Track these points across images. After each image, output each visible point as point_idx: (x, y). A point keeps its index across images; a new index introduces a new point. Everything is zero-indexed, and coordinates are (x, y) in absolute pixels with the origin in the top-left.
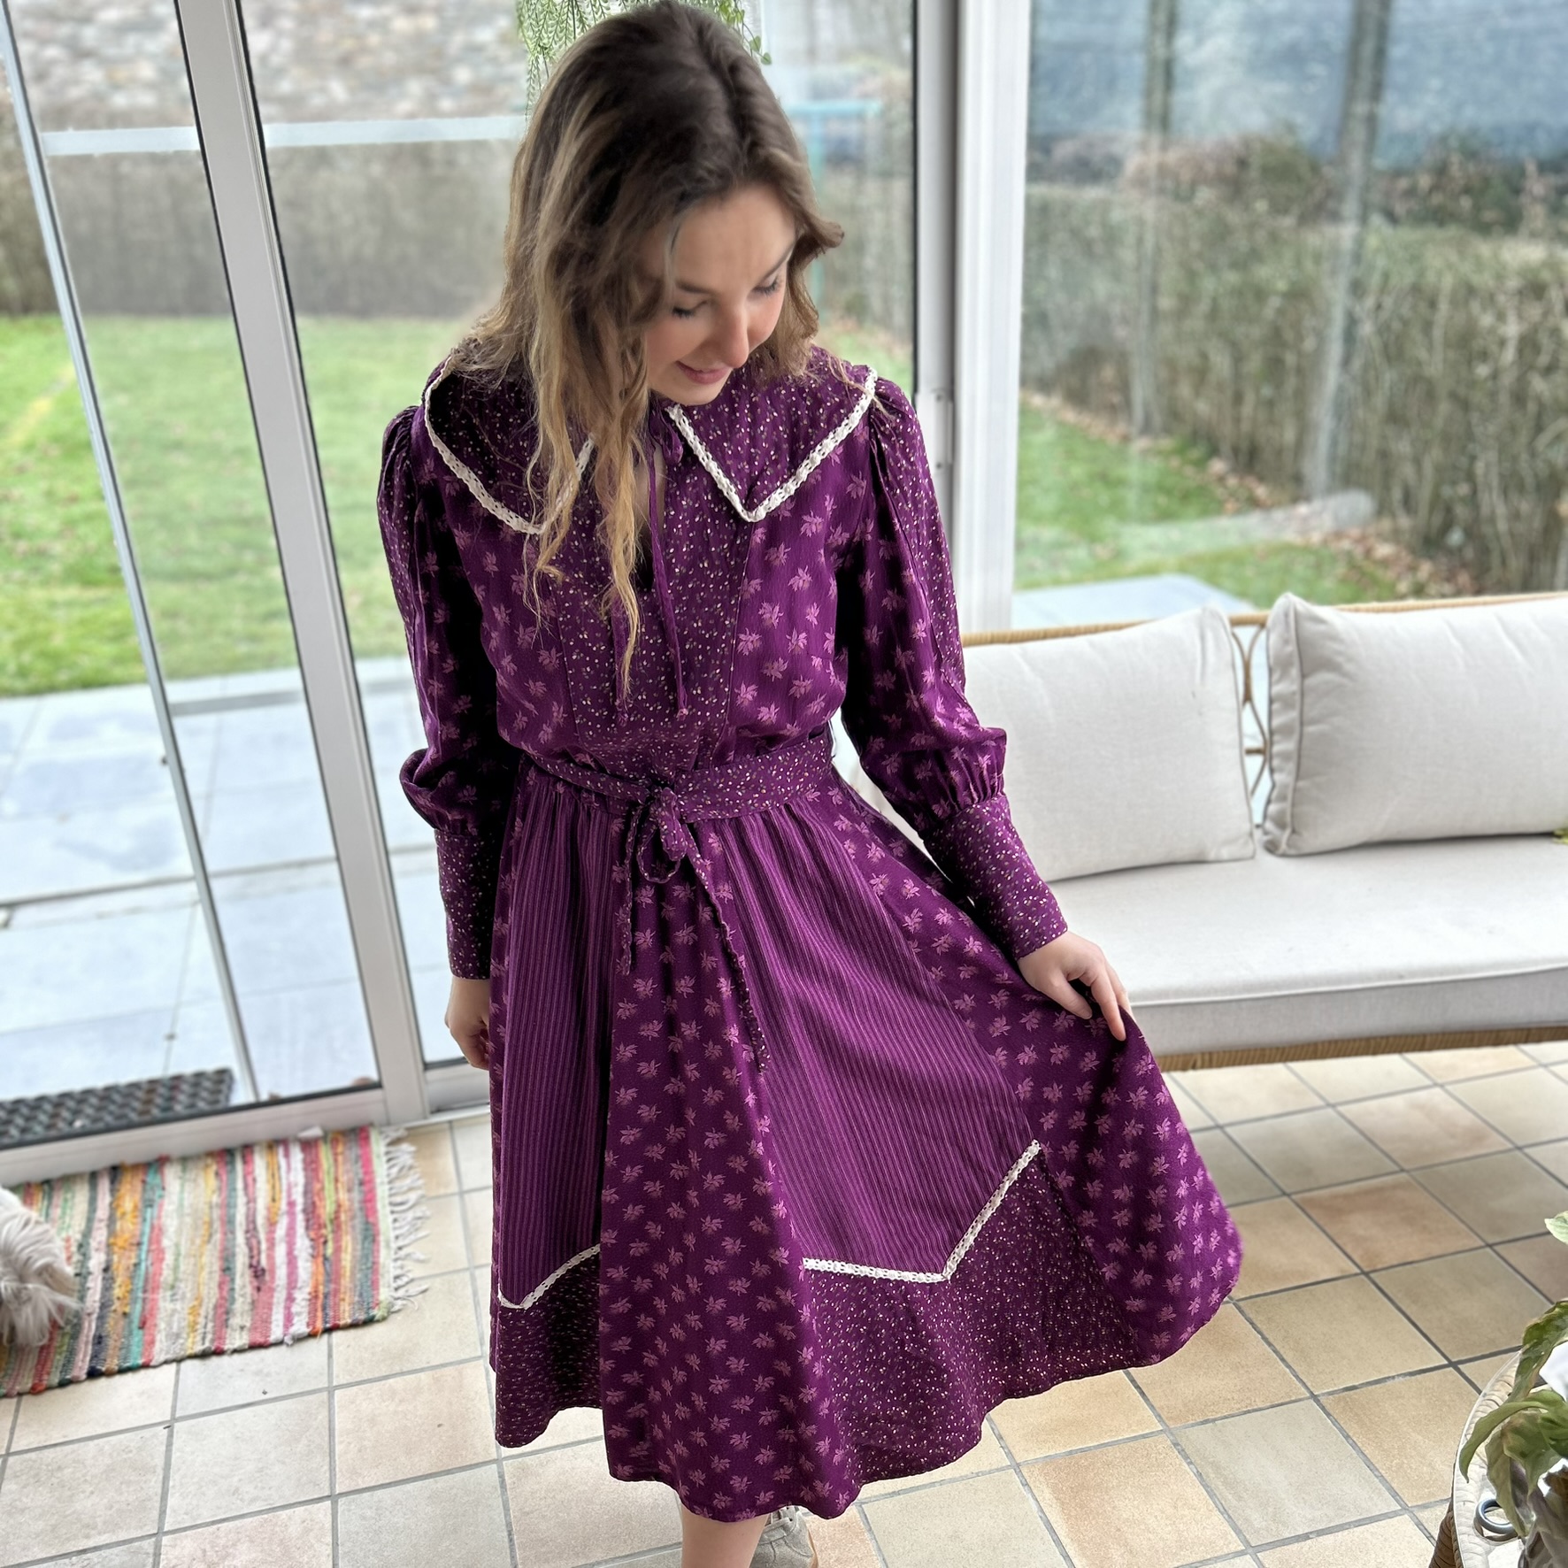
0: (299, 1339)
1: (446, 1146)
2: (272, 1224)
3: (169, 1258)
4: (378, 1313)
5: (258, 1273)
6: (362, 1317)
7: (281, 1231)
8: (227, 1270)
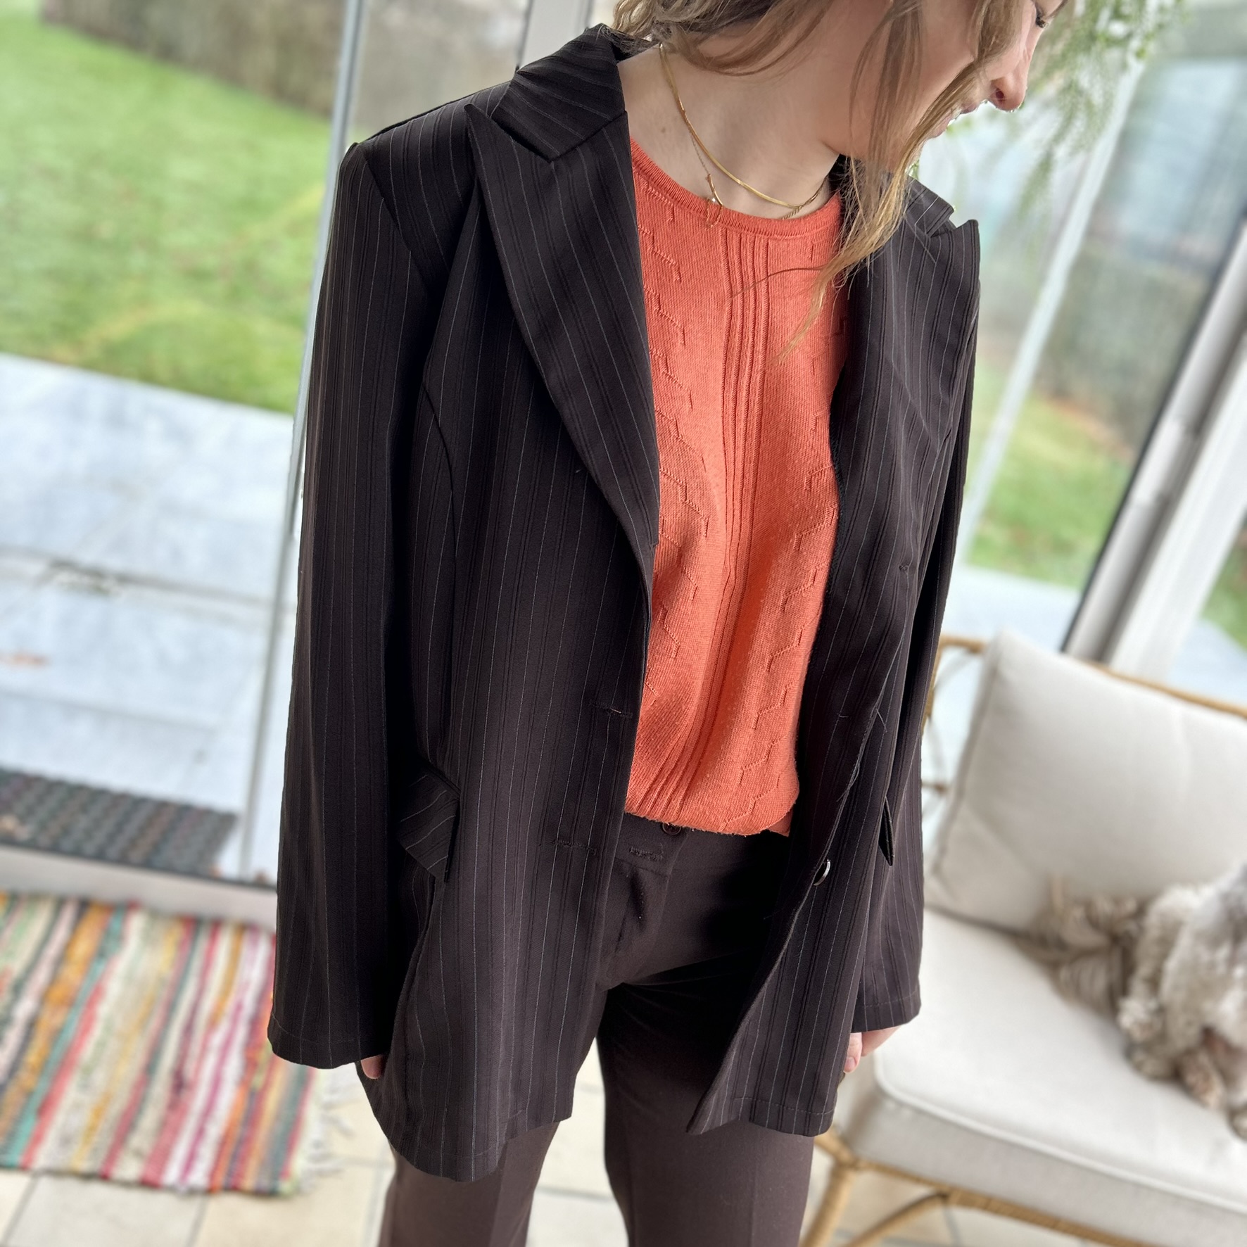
0: (192, 1192)
2: (213, 1024)
3: (97, 1032)
4: (285, 1186)
5: (180, 1084)
6: (265, 1183)
7: (217, 1039)
8: (149, 1069)
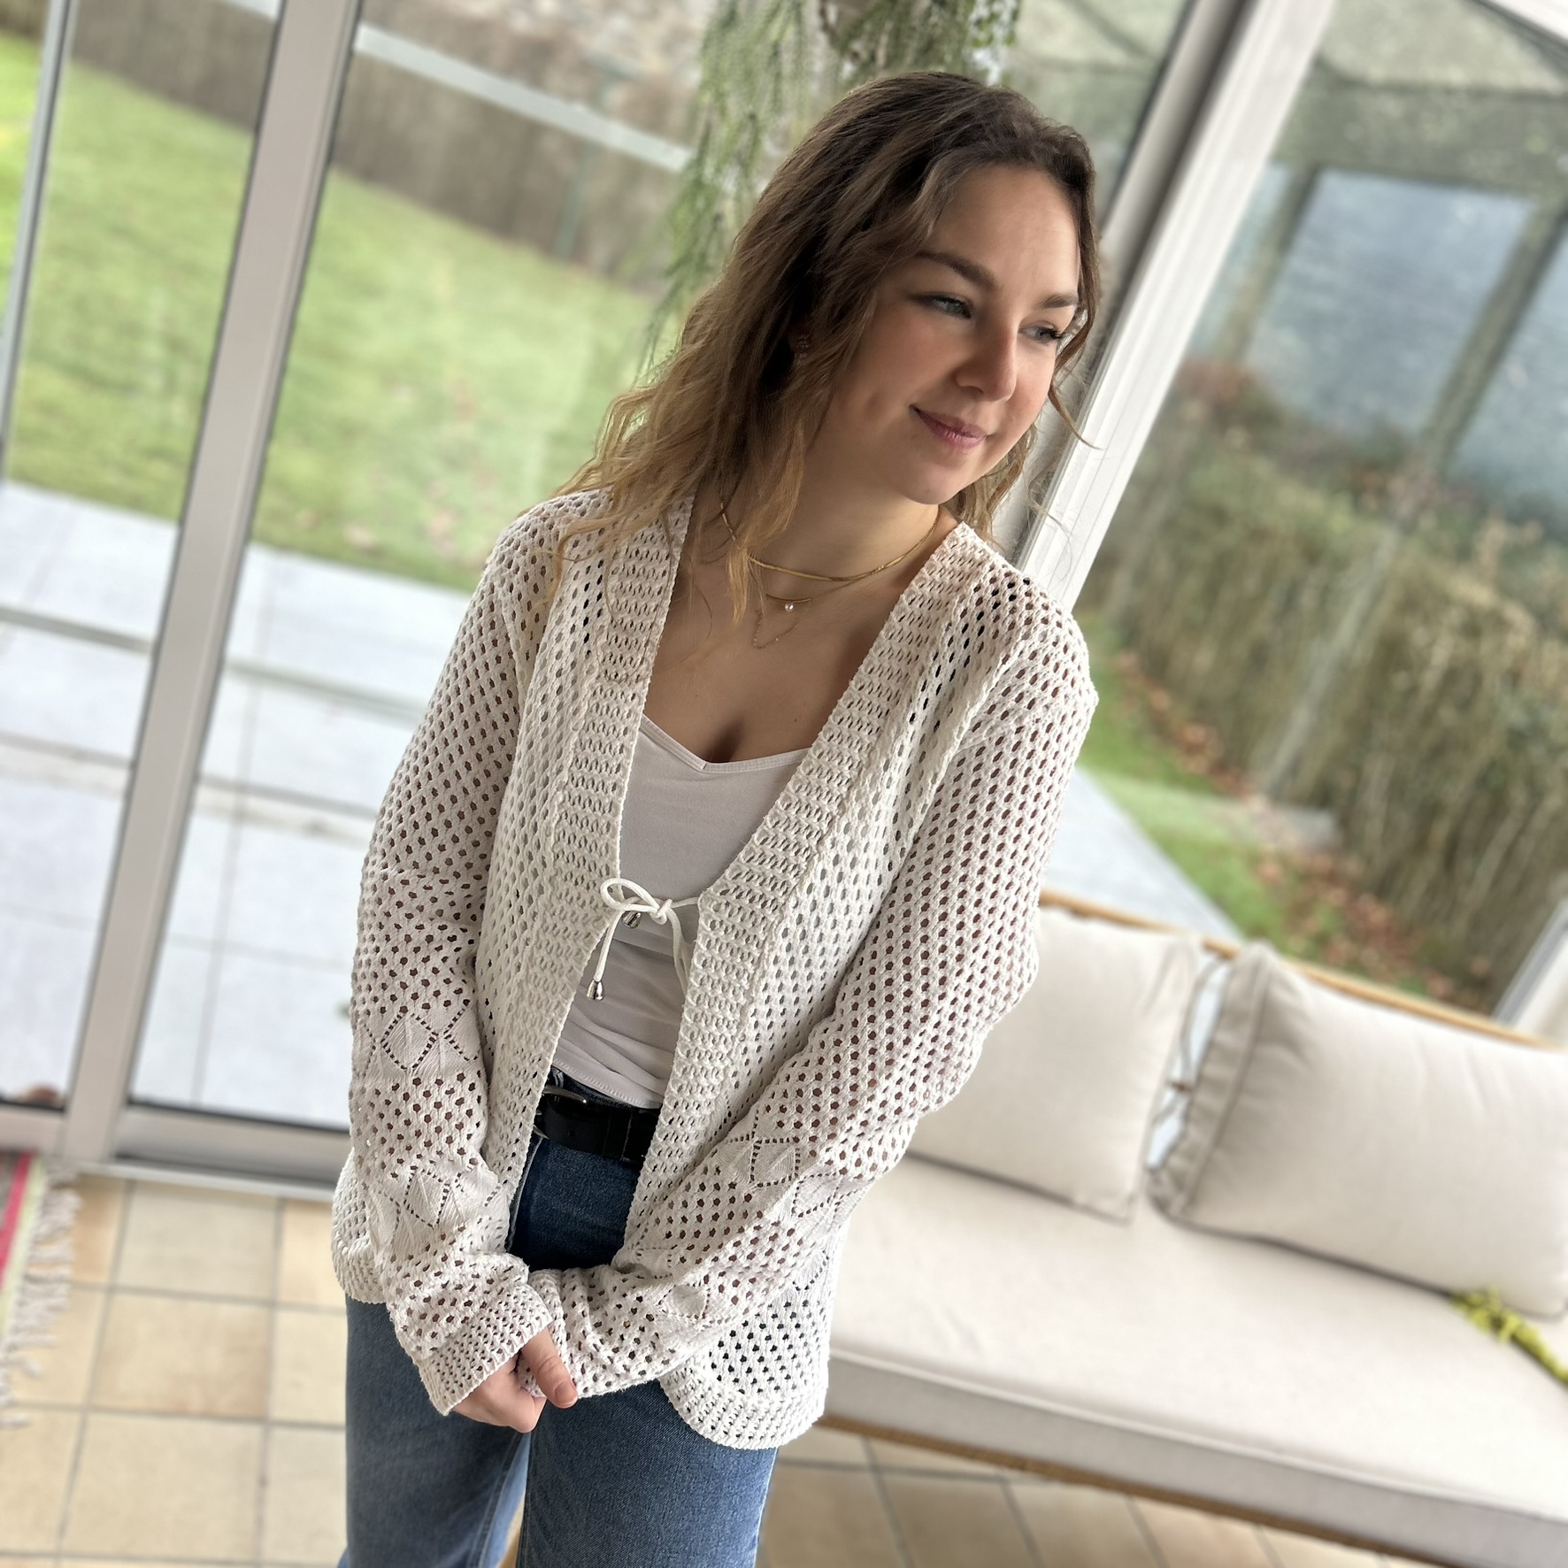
1: (114, 1211)
